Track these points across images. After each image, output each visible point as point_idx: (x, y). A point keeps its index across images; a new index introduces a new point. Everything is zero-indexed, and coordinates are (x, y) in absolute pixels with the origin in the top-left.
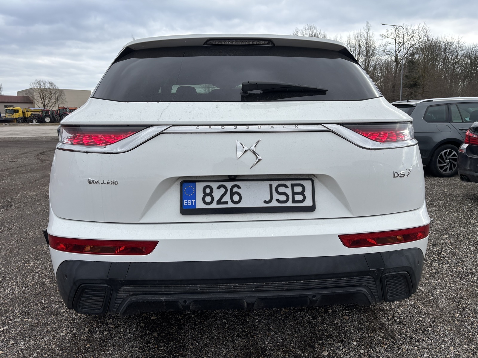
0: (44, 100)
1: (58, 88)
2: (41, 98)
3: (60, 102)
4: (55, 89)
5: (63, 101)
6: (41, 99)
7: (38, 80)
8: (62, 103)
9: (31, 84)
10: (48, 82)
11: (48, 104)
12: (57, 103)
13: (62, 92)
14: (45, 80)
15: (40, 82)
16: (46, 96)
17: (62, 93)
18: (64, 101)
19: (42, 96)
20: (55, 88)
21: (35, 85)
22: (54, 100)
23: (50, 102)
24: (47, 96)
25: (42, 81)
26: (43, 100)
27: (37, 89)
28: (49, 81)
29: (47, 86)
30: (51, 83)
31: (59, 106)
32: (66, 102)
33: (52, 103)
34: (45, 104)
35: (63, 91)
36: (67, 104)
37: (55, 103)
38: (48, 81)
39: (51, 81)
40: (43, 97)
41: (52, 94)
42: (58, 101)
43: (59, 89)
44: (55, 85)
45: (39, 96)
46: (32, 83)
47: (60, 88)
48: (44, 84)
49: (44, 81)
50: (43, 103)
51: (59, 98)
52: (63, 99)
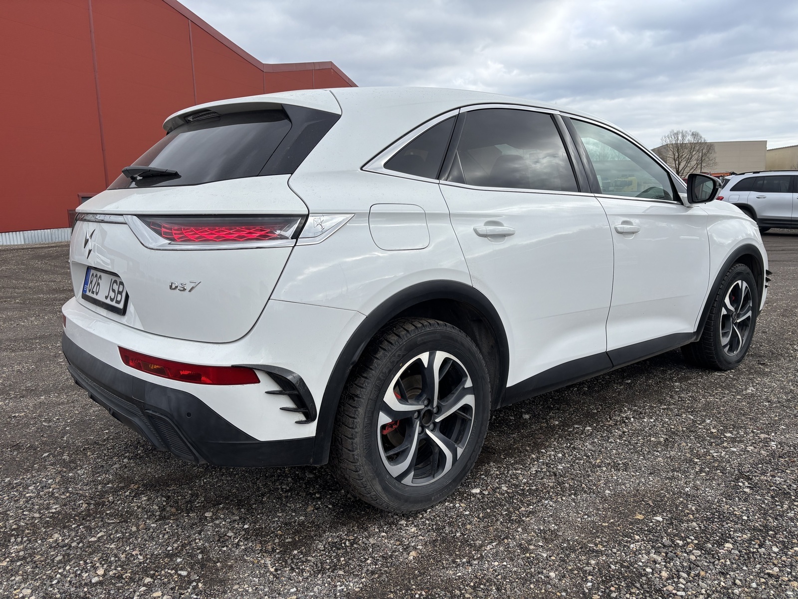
0: (679, 163)
1: (705, 140)
2: (675, 160)
3: (705, 165)
4: (700, 143)
5: (709, 162)
6: (674, 162)
7: (675, 132)
8: (708, 165)
9: (662, 138)
10: (691, 133)
11: (684, 168)
12: (699, 166)
13: (710, 146)
14: (686, 130)
15: (677, 134)
16: (684, 157)
17: (711, 148)
18: (712, 162)
19: (676, 157)
20: (700, 141)
21: (669, 139)
22: (695, 162)
23: (689, 165)
24: (685, 155)
25: (681, 131)
26: (677, 162)
27: (671, 146)
28: (692, 131)
29: (689, 139)
30: (695, 135)
31: (703, 171)
32: (715, 164)
33: (691, 168)
34: (680, 169)
35: (713, 145)
36: (715, 167)
37: (696, 166)
38: (690, 131)
39: (694, 131)
40: (678, 157)
41: (693, 151)
42: (701, 163)
43: (706, 143)
44: (701, 137)
45: (673, 157)
46: (665, 137)
47: (709, 141)
48: (683, 136)
49: (684, 132)
50: (677, 167)
51: (703, 159)
52: (711, 159)
